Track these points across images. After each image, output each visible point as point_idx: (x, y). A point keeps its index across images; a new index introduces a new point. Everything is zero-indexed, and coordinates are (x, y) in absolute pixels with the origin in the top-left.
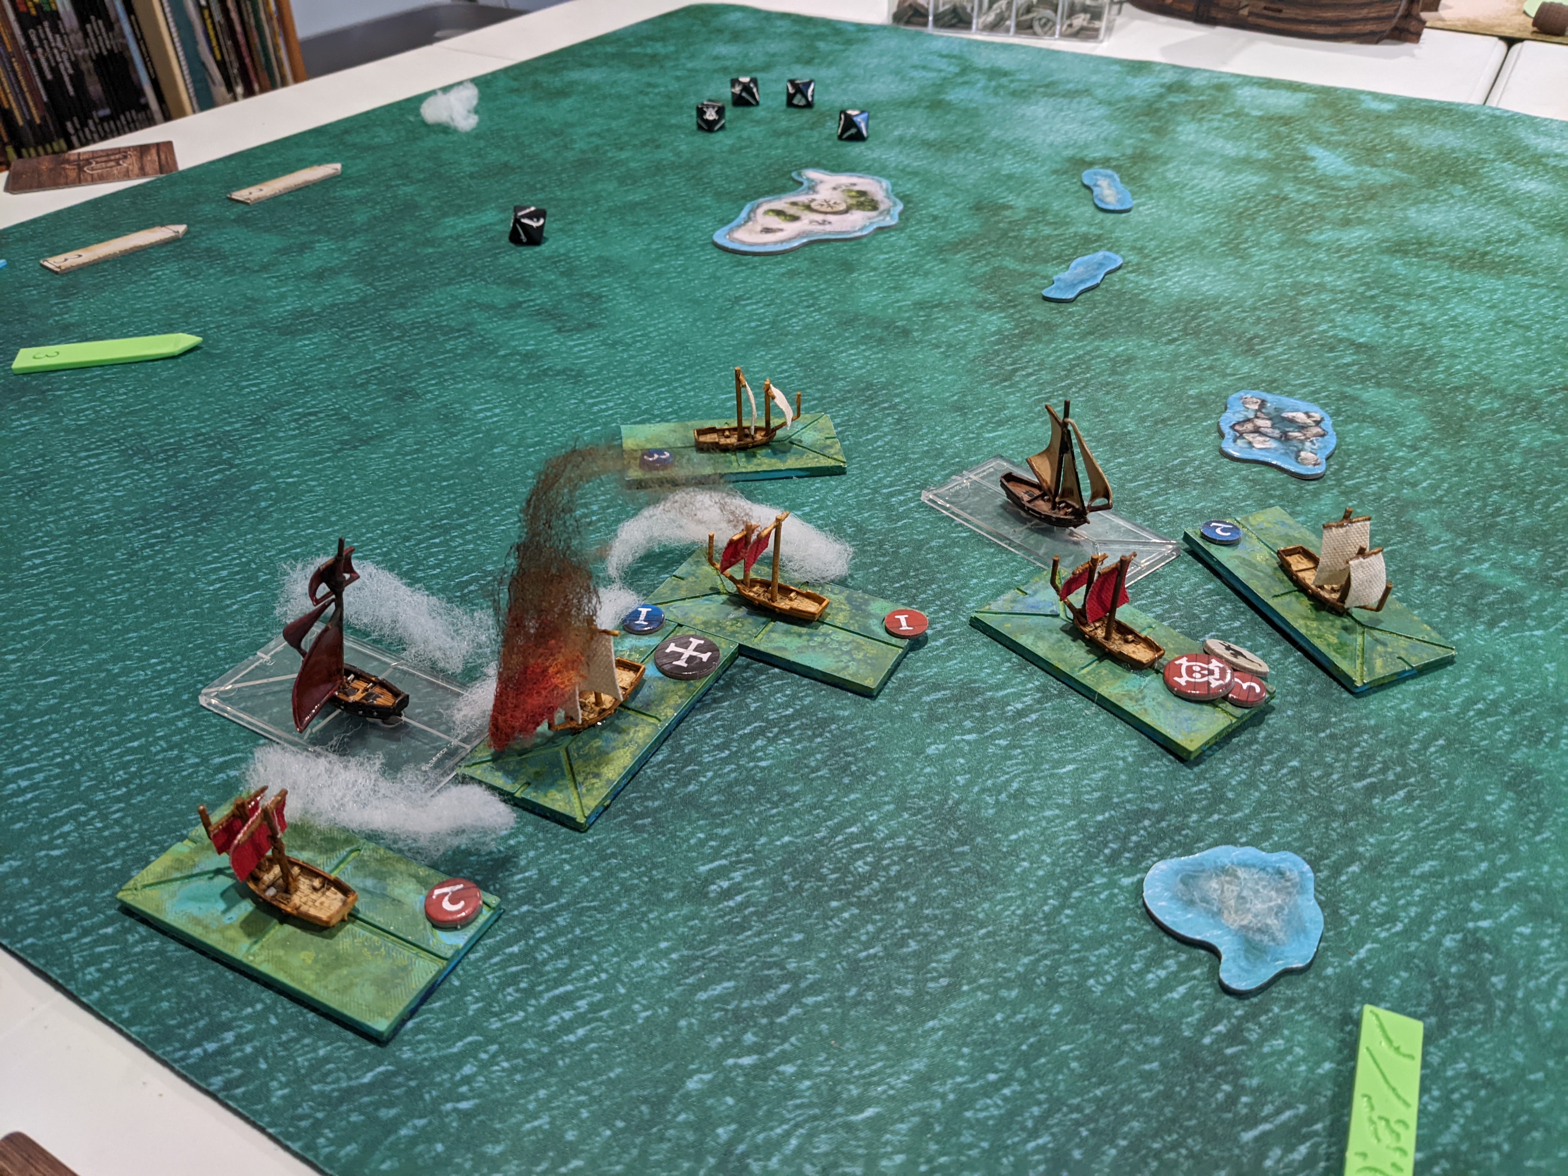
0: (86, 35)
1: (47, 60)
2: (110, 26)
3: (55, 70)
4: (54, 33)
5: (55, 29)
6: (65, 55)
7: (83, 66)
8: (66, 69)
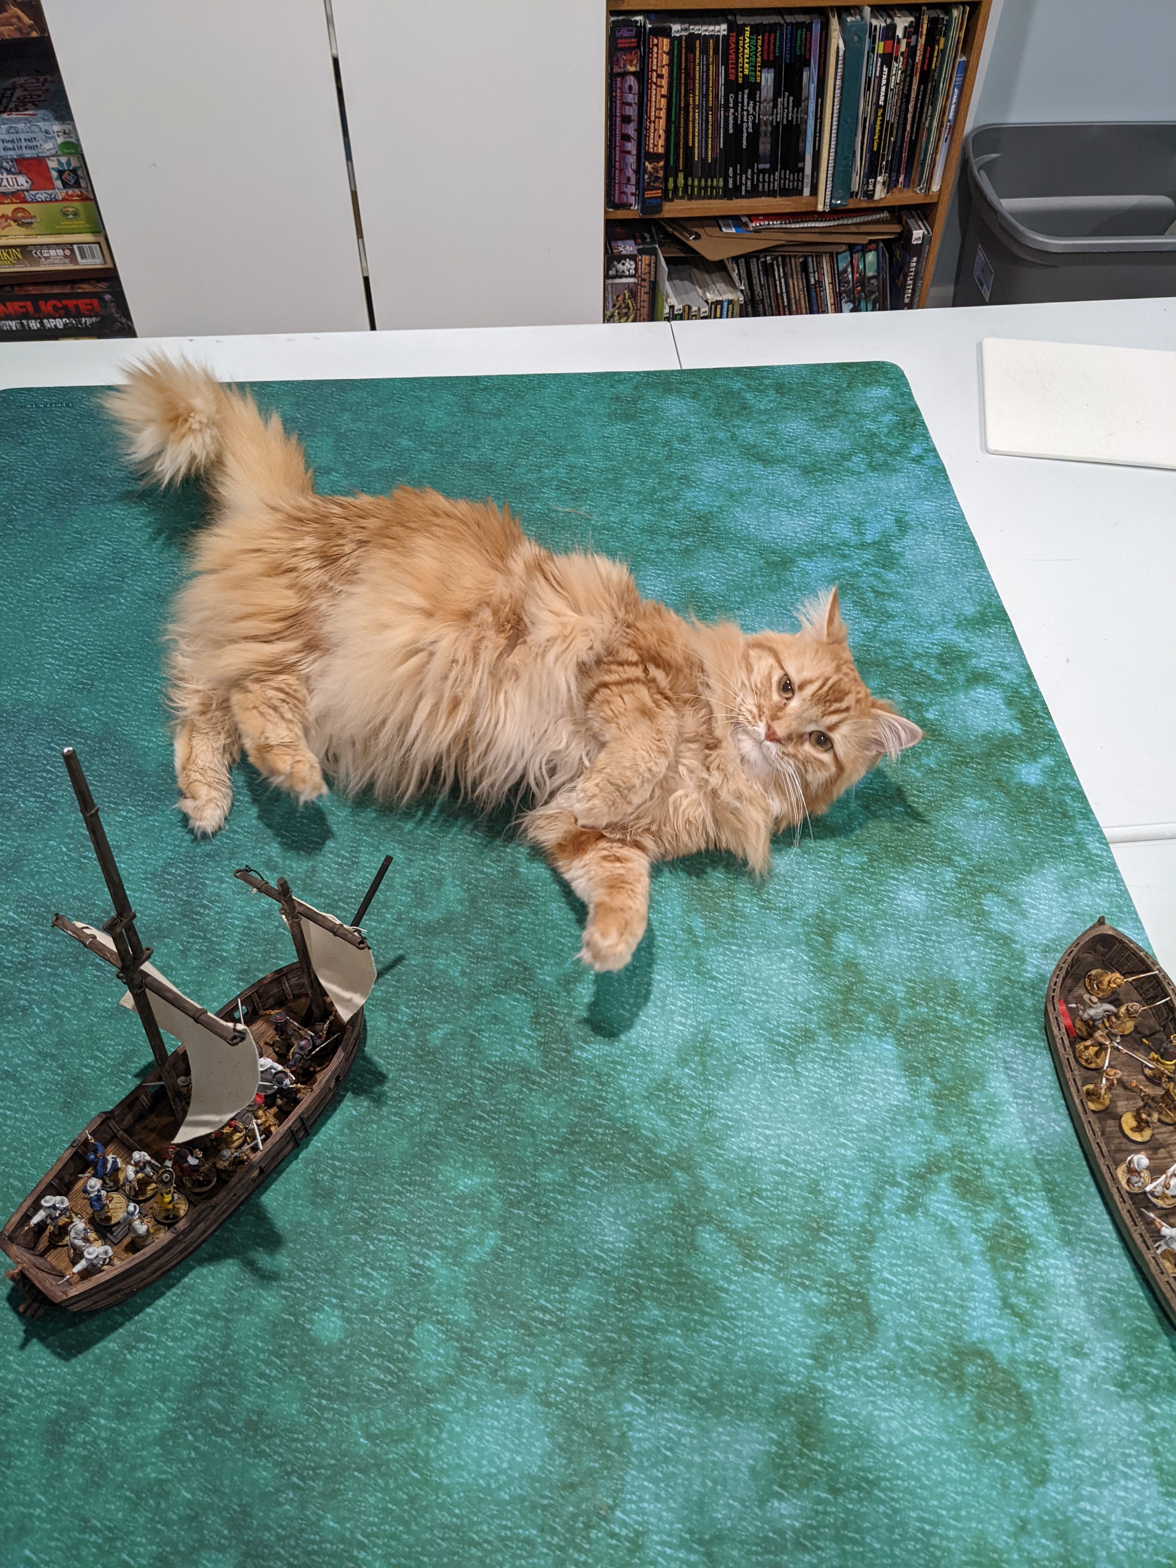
0: (775, 106)
1: (735, 119)
2: (798, 103)
3: (738, 128)
4: (749, 99)
5: (752, 97)
6: (751, 118)
7: (763, 128)
8: (748, 127)
